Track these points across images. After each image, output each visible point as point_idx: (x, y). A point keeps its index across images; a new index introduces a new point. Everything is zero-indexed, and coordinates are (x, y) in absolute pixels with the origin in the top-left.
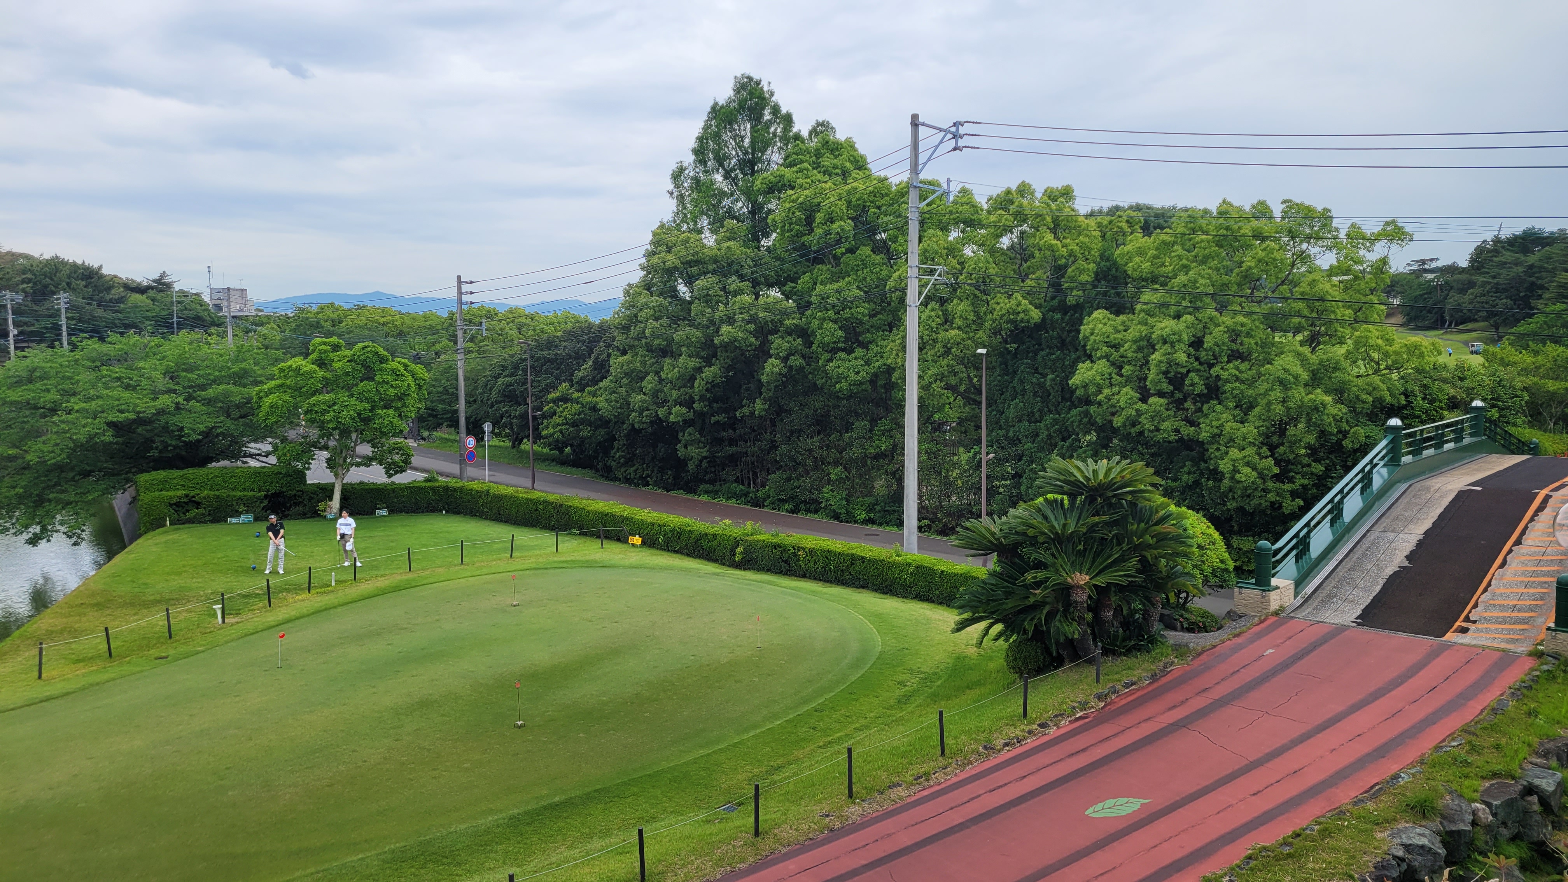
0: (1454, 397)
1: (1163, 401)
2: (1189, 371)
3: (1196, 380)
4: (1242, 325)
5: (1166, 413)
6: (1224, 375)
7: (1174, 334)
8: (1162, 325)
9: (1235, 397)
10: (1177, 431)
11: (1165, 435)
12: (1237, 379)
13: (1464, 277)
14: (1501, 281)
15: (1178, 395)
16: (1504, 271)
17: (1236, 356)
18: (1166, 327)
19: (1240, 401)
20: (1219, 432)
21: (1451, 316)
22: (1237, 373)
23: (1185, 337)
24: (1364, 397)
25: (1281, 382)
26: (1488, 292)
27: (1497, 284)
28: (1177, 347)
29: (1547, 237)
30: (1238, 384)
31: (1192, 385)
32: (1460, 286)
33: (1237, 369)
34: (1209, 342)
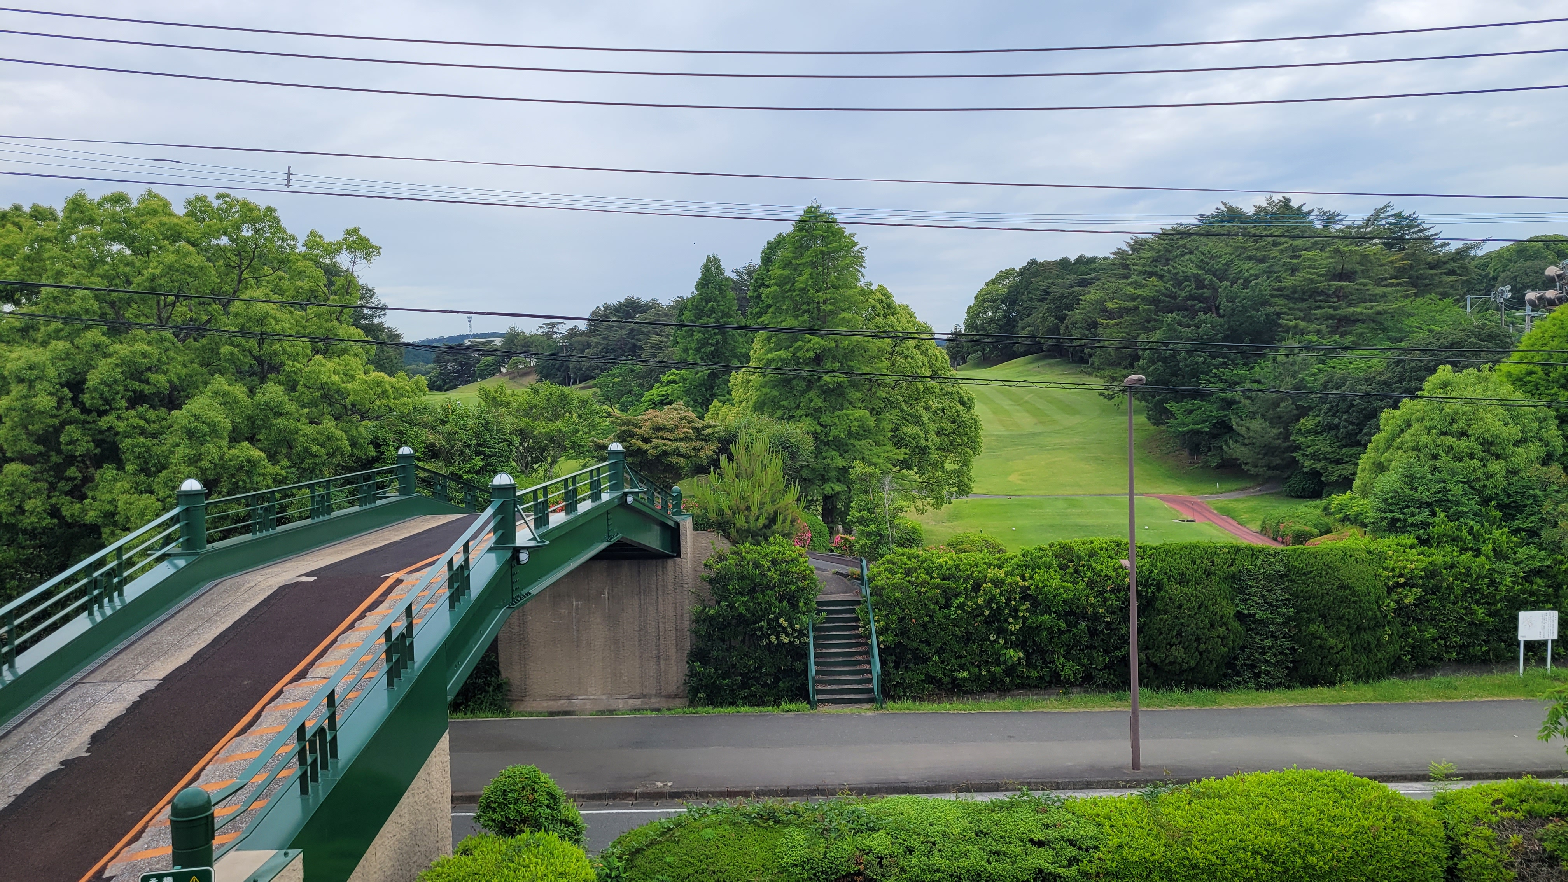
0: (433, 445)
1: (25, 468)
2: (64, 424)
3: (77, 434)
4: (144, 355)
5: (34, 487)
6: (121, 426)
7: (30, 368)
8: (14, 355)
9: (139, 457)
10: (54, 512)
11: (34, 519)
12: (143, 432)
13: (584, 338)
14: (610, 342)
15: (55, 459)
16: (612, 334)
17: (136, 400)
18: (19, 358)
19: (146, 463)
20: (112, 509)
21: (575, 374)
22: (142, 423)
23: (52, 372)
24: (315, 448)
25: (191, 434)
26: (601, 352)
27: (607, 345)
28: (38, 387)
29: (644, 306)
30: (142, 439)
31: (71, 442)
32: (581, 347)
33: (141, 417)
34: (93, 379)
